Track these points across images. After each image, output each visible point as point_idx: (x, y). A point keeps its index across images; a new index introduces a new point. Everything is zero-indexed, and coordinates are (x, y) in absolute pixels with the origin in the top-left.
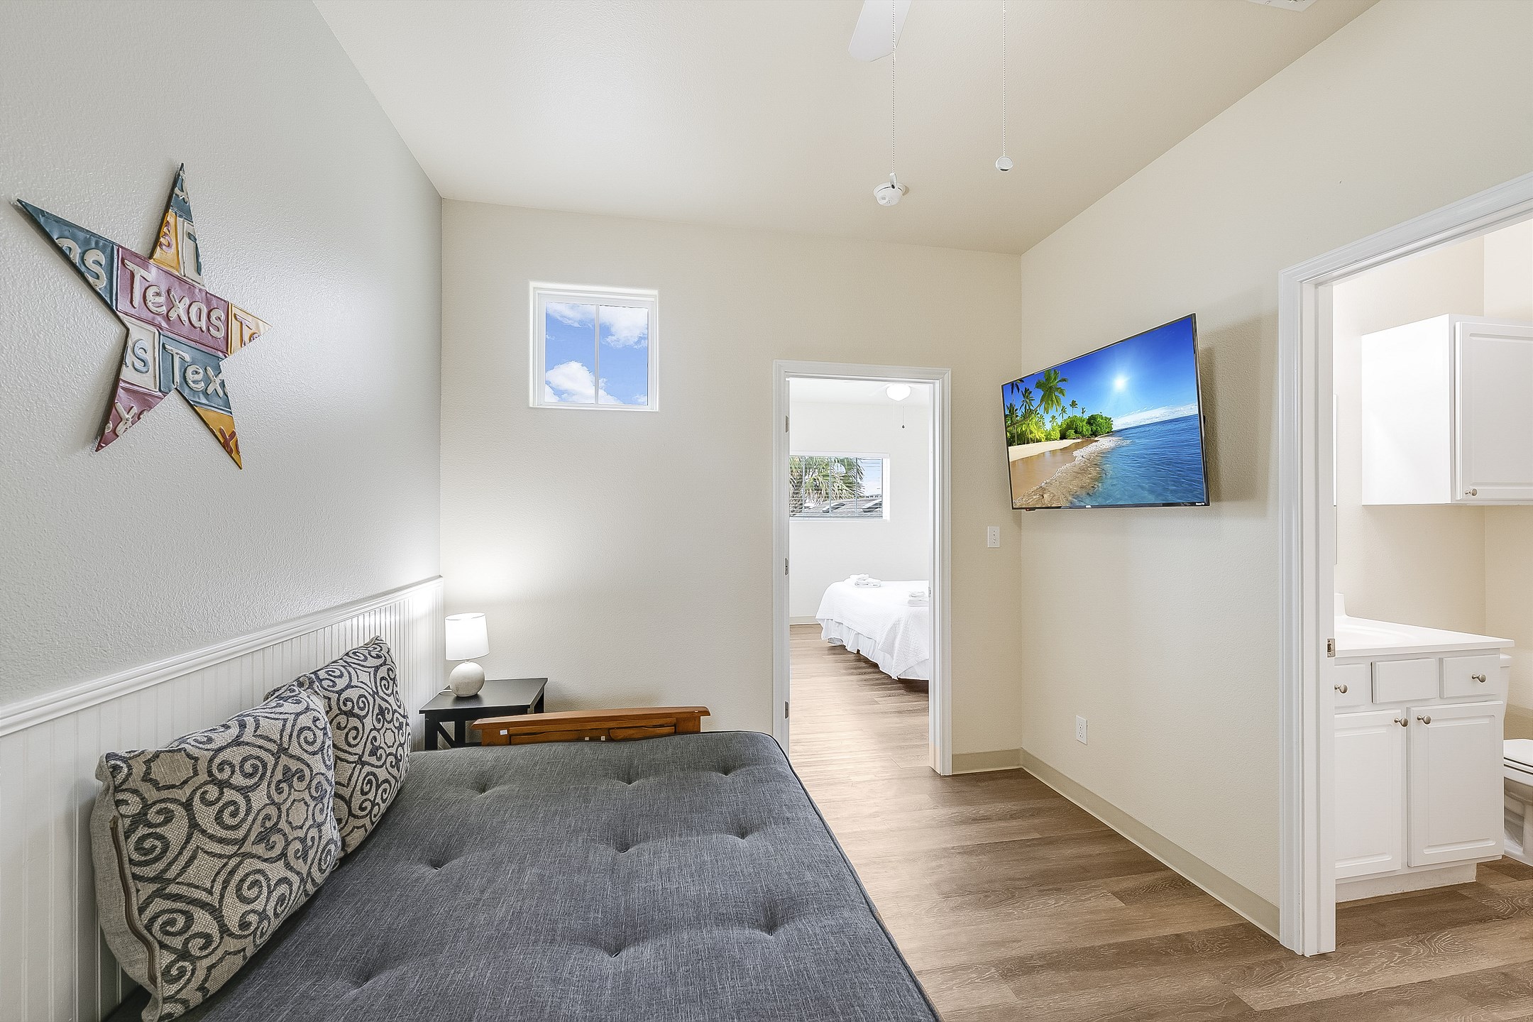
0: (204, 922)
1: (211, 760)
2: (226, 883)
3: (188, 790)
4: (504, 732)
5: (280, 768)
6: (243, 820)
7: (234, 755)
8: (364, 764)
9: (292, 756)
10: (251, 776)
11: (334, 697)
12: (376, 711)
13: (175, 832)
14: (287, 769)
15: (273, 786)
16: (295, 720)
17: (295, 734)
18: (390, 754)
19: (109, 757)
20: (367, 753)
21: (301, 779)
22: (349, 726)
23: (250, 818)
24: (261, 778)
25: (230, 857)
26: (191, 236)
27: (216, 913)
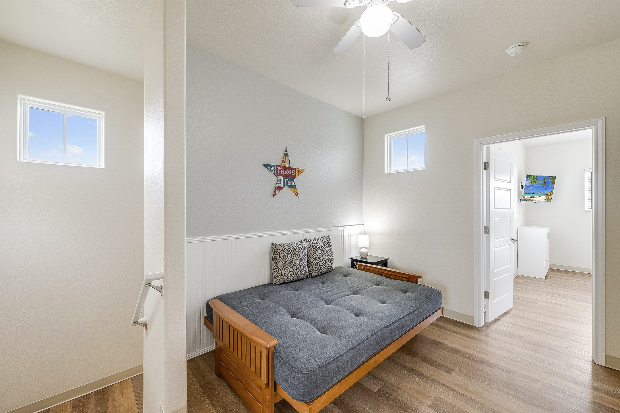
0: (280, 272)
1: (283, 247)
2: (283, 267)
3: (280, 251)
4: (362, 267)
5: (294, 252)
6: (287, 259)
7: (287, 248)
8: (316, 260)
9: (296, 251)
10: (289, 252)
11: (312, 244)
12: (322, 250)
13: (278, 256)
14: (295, 253)
15: (292, 255)
16: (299, 245)
17: (298, 247)
18: (324, 260)
19: (272, 243)
20: (317, 258)
21: (298, 256)
22: (314, 251)
23: (288, 259)
24: (290, 253)
25: (284, 264)
26: (288, 159)
27: (281, 271)
